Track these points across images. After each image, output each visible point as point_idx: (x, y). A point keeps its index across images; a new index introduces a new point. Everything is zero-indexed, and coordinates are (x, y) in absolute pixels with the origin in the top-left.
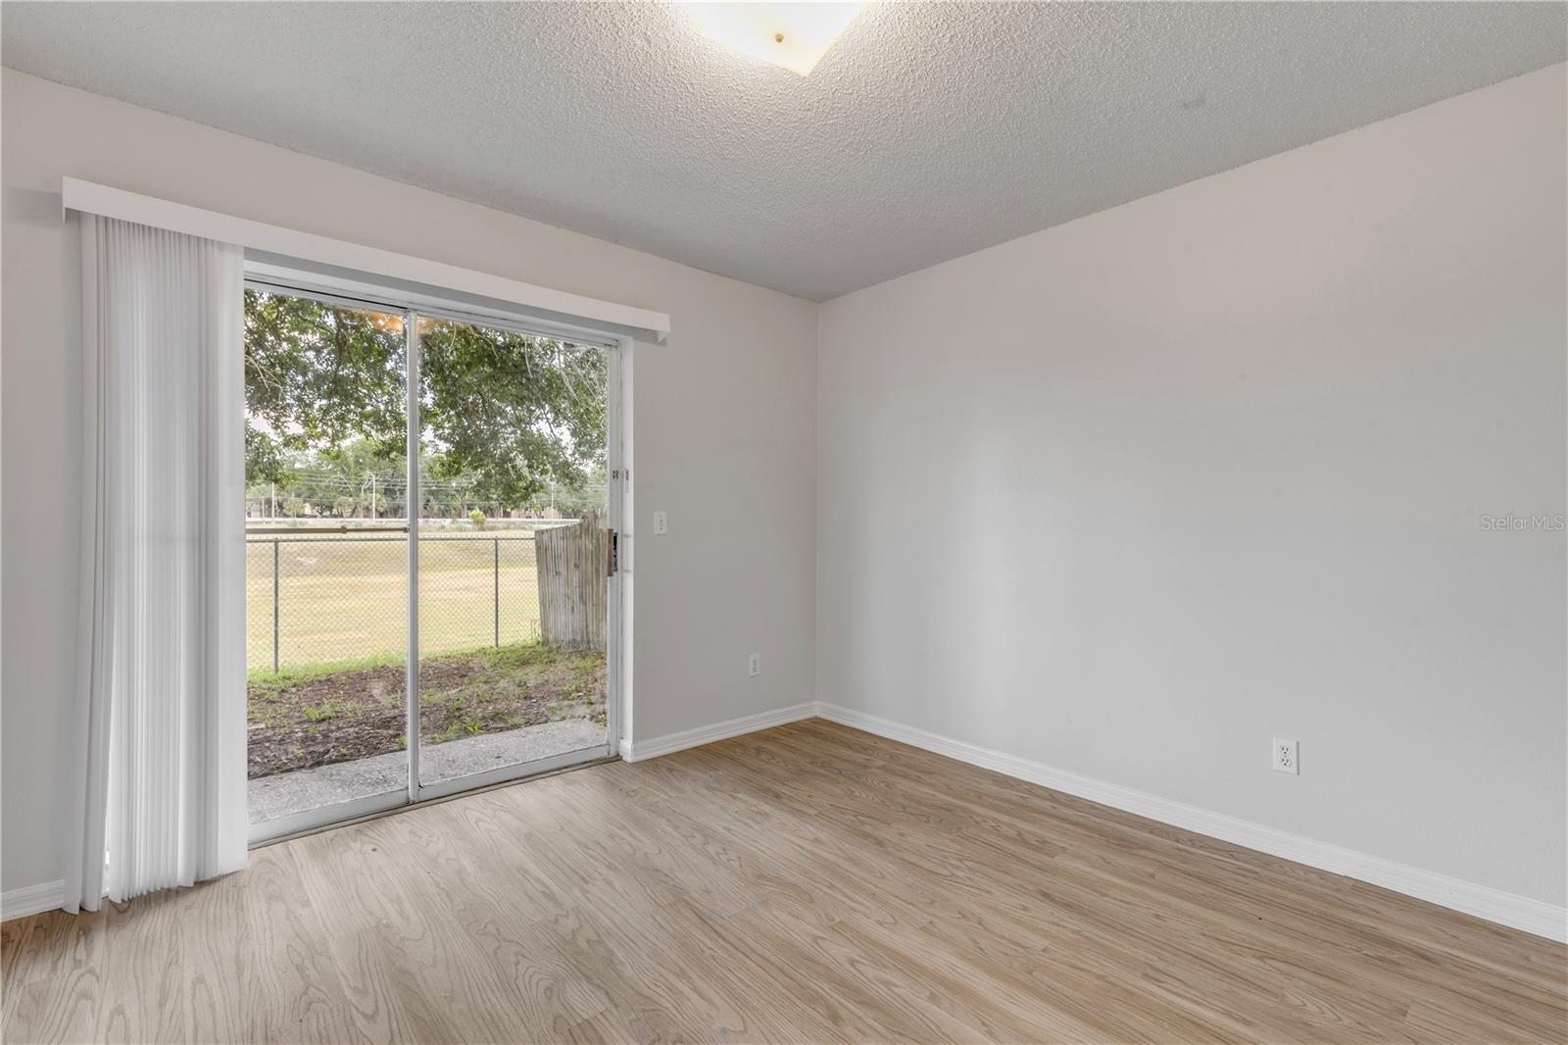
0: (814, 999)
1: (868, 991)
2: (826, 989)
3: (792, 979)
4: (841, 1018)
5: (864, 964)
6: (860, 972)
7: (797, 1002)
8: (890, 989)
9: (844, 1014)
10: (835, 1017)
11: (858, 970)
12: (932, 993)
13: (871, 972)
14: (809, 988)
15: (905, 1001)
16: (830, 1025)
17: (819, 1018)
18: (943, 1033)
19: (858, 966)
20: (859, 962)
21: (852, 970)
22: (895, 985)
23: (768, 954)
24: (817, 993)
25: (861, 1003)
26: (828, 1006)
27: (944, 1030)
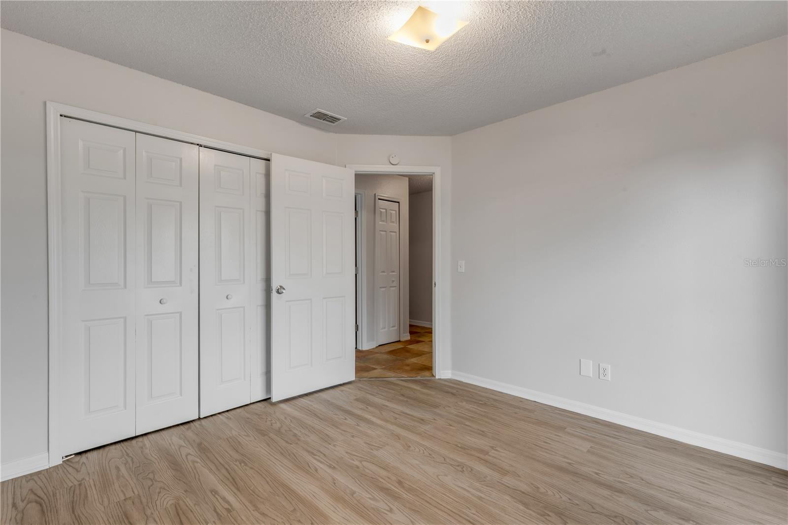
0: (410, 490)
1: (384, 495)
2: (405, 495)
3: (423, 499)
4: (397, 482)
5: (385, 509)
6: (387, 505)
7: (418, 488)
8: (373, 496)
9: (397, 485)
10: (400, 483)
11: (389, 506)
12: (352, 495)
13: (382, 505)
14: (413, 495)
15: (367, 491)
16: (402, 480)
17: (407, 482)
18: (354, 479)
19: (387, 508)
20: (388, 511)
21: (392, 506)
22: (370, 498)
23: (439, 512)
24: (409, 493)
25: (387, 489)
26: (403, 487)
27: (353, 480)
